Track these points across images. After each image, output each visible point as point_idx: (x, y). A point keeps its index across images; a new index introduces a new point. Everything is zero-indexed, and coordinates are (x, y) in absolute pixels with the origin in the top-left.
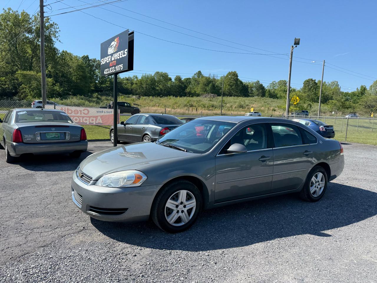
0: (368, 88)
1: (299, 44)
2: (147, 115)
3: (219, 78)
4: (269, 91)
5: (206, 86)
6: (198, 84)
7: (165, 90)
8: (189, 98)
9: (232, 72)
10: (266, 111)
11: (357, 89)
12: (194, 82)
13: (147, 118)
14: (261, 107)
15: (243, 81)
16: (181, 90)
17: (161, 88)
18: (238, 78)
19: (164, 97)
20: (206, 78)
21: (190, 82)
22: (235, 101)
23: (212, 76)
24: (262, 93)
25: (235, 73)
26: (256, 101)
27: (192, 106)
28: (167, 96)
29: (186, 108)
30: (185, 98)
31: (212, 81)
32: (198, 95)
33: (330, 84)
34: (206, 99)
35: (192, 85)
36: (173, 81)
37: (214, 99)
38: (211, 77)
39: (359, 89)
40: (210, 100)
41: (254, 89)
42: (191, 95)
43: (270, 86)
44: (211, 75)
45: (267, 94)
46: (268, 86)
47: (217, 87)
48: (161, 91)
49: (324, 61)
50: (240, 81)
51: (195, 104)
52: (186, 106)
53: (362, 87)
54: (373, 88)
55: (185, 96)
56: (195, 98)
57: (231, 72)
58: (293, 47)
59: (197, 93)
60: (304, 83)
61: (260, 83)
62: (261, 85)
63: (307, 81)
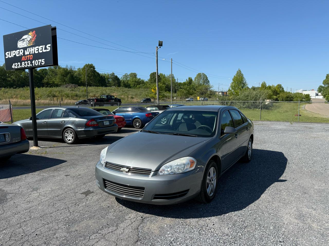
0: (193, 79)
1: (162, 46)
2: (64, 109)
3: (76, 70)
4: (124, 82)
5: (65, 77)
6: (56, 75)
7: (18, 81)
8: (49, 89)
9: (89, 64)
10: (126, 99)
11: (187, 80)
12: (51, 73)
13: (65, 112)
14: (121, 96)
15: (100, 73)
16: (38, 81)
17: (13, 79)
18: (95, 70)
19: (18, 88)
20: (64, 69)
21: (47, 73)
22: (97, 90)
23: (70, 67)
24: (118, 83)
25: (92, 66)
26: (115, 91)
27: (54, 96)
28: (22, 87)
29: (49, 98)
30: (44, 88)
31: (71, 73)
32: (57, 86)
33: (168, 76)
34: (67, 89)
35: (49, 75)
36: (27, 71)
37: (76, 89)
38: (68, 69)
39: (188, 80)
40: (72, 90)
41: (110, 80)
42: (49, 86)
43: (124, 77)
44: (68, 67)
45: (122, 84)
46: (121, 78)
47: (76, 77)
48: (13, 82)
49: (171, 59)
50: (97, 72)
51: (57, 94)
52: (48, 96)
53: (189, 78)
54: (196, 79)
55: (43, 86)
56: (55, 89)
57: (87, 64)
58: (157, 47)
59: (55, 83)
60: (150, 76)
61: (115, 75)
62: (116, 77)
63: (153, 74)
